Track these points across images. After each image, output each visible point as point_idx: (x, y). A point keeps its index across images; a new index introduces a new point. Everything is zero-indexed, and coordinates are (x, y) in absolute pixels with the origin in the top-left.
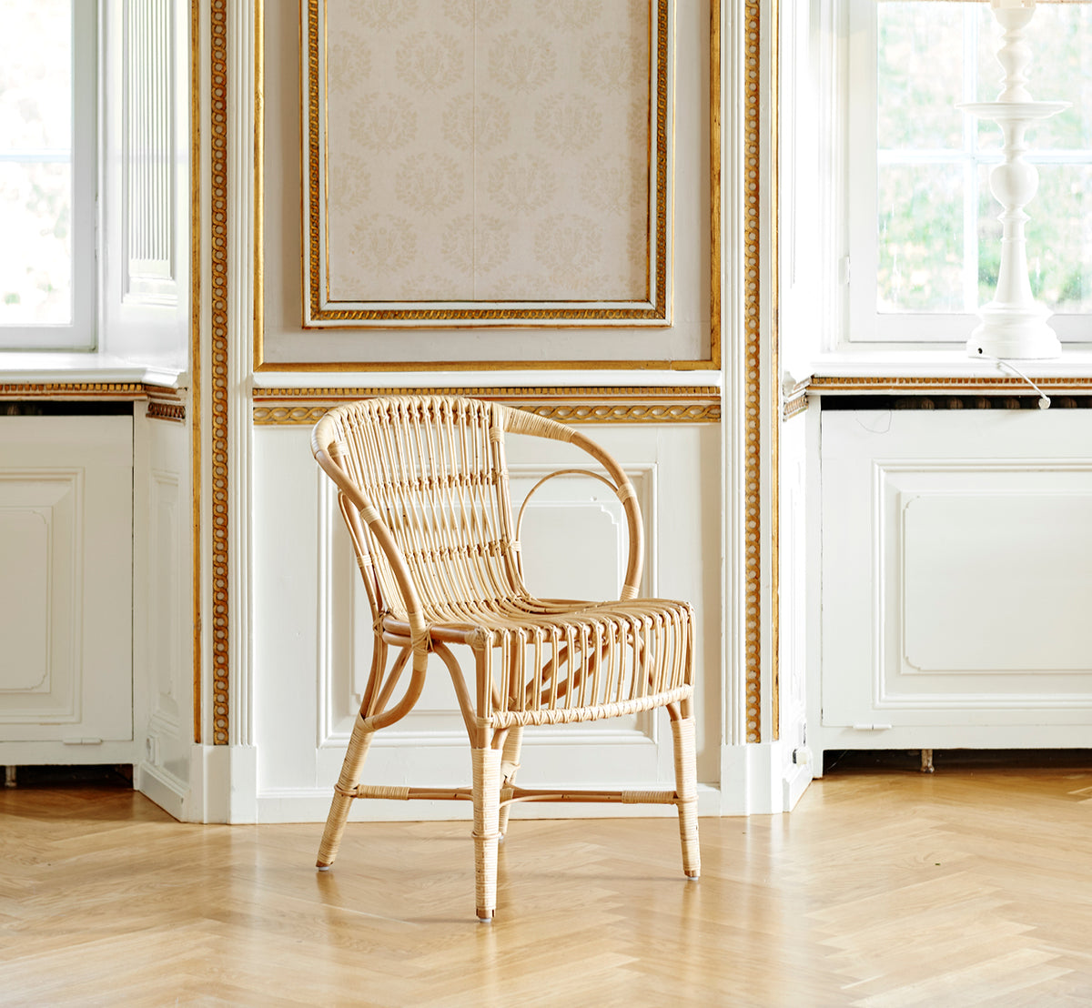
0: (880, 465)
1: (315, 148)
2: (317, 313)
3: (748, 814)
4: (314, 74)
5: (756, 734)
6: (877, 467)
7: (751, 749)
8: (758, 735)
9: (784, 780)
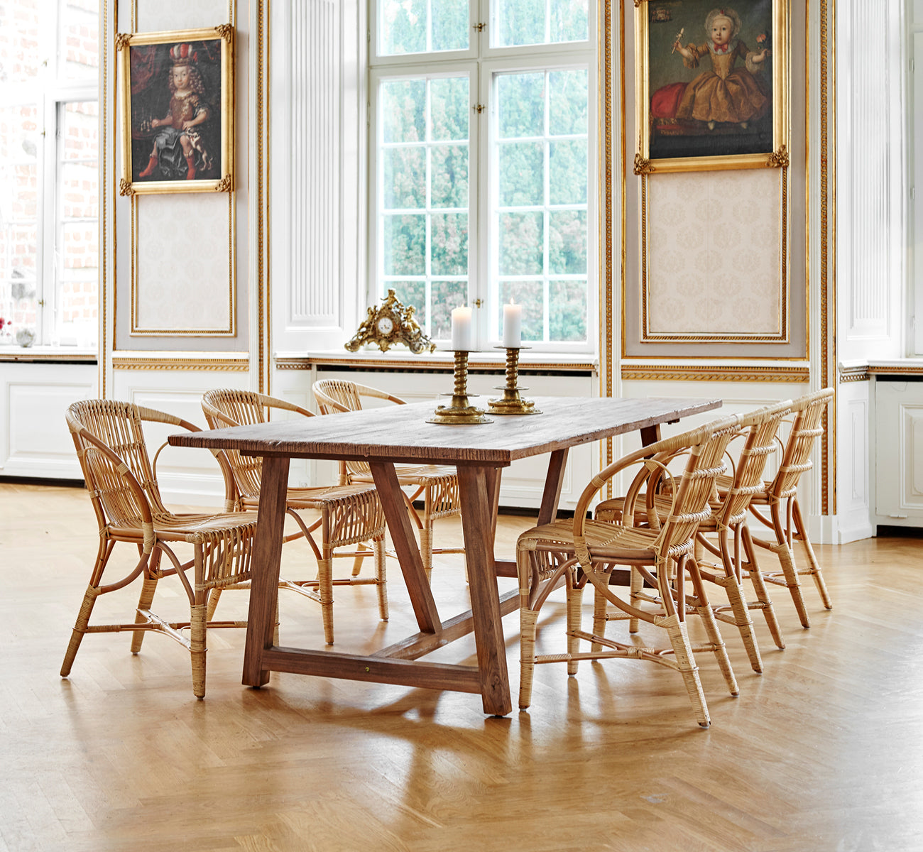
0: (902, 405)
1: (644, 272)
2: (645, 336)
3: (822, 543)
4: (644, 243)
5: (825, 511)
6: (901, 407)
7: (822, 517)
8: (827, 512)
9: (839, 532)
